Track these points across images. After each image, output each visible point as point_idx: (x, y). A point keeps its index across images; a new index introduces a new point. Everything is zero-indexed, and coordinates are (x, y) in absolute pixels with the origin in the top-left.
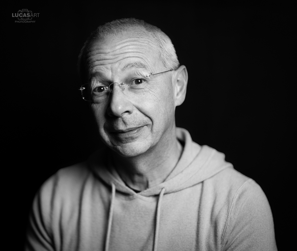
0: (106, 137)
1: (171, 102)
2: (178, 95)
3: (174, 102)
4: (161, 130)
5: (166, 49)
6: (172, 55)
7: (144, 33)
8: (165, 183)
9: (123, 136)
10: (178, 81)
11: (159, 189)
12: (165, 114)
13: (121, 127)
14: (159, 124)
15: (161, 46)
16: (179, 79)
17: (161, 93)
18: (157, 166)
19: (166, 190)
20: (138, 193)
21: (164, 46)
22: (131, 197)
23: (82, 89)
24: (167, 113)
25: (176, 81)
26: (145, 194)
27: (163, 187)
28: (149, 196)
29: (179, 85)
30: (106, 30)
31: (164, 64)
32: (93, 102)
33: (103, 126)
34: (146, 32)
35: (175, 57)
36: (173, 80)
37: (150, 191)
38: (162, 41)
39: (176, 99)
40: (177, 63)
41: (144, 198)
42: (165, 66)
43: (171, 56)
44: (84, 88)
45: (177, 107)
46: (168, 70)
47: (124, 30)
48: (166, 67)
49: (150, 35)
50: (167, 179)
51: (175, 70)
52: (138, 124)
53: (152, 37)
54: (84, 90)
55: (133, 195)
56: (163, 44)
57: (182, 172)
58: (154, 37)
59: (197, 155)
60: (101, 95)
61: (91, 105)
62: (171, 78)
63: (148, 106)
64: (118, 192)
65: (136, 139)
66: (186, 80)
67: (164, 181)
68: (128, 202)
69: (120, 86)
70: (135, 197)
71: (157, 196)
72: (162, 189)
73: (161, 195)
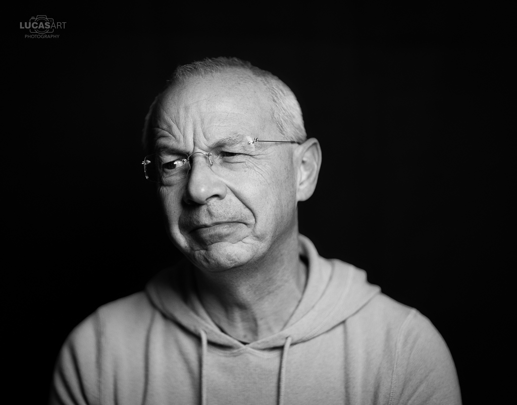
0: (182, 239)
1: (291, 192)
2: (301, 184)
3: (295, 193)
4: (270, 233)
5: (283, 104)
6: (294, 117)
7: (249, 77)
10: (303, 162)
12: (277, 207)
13: (205, 219)
14: (266, 221)
15: (275, 98)
16: (305, 159)
17: (272, 172)
21: (281, 101)
22: (235, 351)
23: (146, 162)
24: (282, 206)
25: (300, 162)
27: (287, 336)
28: (265, 349)
29: (306, 170)
30: (188, 71)
31: (280, 129)
32: (162, 184)
33: (177, 222)
34: (253, 76)
35: (299, 120)
36: (294, 159)
38: (277, 90)
39: (299, 190)
40: (302, 133)
41: (257, 352)
42: (281, 132)
43: (292, 117)
44: (149, 162)
45: (300, 203)
46: (286, 141)
47: (216, 71)
48: (284, 135)
49: (259, 81)
51: (299, 143)
52: (231, 217)
53: (262, 84)
54: (148, 165)
55: (238, 348)
56: (278, 95)
58: (265, 85)
60: (174, 173)
61: (160, 189)
62: (291, 155)
63: (249, 190)
65: (226, 238)
66: (318, 165)
68: (231, 359)
69: (206, 158)
70: (242, 352)
71: (280, 348)
72: (287, 338)
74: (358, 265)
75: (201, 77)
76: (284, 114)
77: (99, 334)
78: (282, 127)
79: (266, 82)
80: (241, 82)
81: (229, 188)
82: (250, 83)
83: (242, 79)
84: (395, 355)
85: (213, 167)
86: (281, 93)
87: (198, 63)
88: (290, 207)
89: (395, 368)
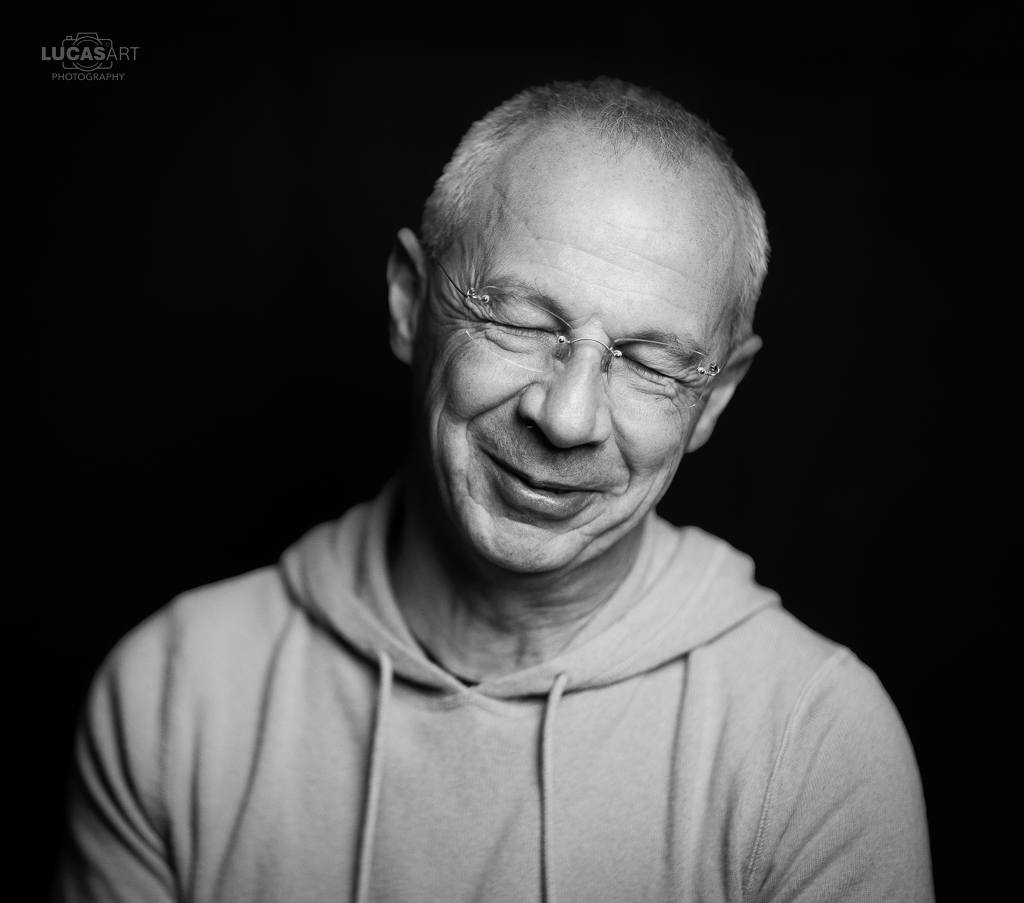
8: (568, 655)
11: (548, 677)
19: (569, 681)
26: (498, 691)
27: (559, 671)
28: (509, 699)
37: (515, 683)
41: (493, 704)
55: (454, 692)
68: (439, 716)
70: (461, 701)
71: (542, 698)
72: (557, 676)
73: (555, 698)
74: (739, 543)
77: (172, 650)
84: (782, 740)
89: (776, 769)
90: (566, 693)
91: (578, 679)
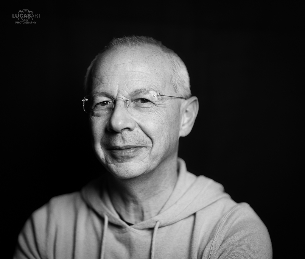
0: (101, 152)
1: (176, 130)
2: (183, 125)
3: (179, 131)
5: (179, 73)
6: (185, 82)
7: (159, 53)
8: (159, 215)
9: (119, 153)
10: (186, 111)
11: (154, 222)
12: (168, 139)
13: (119, 143)
15: (174, 69)
16: (188, 109)
17: (166, 116)
18: (153, 196)
19: (160, 223)
20: (131, 226)
21: (178, 71)
22: (124, 230)
23: (85, 100)
24: (170, 139)
25: (184, 111)
26: (139, 227)
27: (157, 221)
28: (143, 229)
29: (187, 116)
30: (120, 42)
31: (175, 89)
32: (93, 114)
33: (100, 141)
34: (162, 52)
35: (187, 85)
36: (181, 109)
37: (144, 224)
38: (176, 64)
39: (181, 129)
40: (188, 93)
41: (137, 231)
42: (175, 91)
43: (183, 82)
44: (87, 100)
45: (181, 138)
46: (178, 97)
47: (139, 45)
48: (177, 93)
49: (165, 56)
50: (161, 212)
51: (186, 99)
53: (167, 58)
54: (86, 102)
55: (125, 227)
56: (176, 67)
57: (176, 202)
58: (169, 59)
59: (192, 185)
60: (102, 108)
61: (91, 118)
62: (179, 106)
63: (151, 126)
64: (111, 224)
65: (132, 159)
66: (195, 114)
67: (159, 213)
68: (121, 234)
69: (125, 102)
70: (127, 230)
71: (152, 229)
72: (157, 222)
73: (156, 229)
75: (128, 47)
76: (178, 79)
78: (176, 88)
79: (170, 57)
80: (154, 55)
81: (138, 124)
82: (159, 56)
83: (154, 52)
85: (129, 109)
86: (178, 65)
87: (128, 38)
88: (175, 140)
90: (159, 227)
91: (163, 222)
